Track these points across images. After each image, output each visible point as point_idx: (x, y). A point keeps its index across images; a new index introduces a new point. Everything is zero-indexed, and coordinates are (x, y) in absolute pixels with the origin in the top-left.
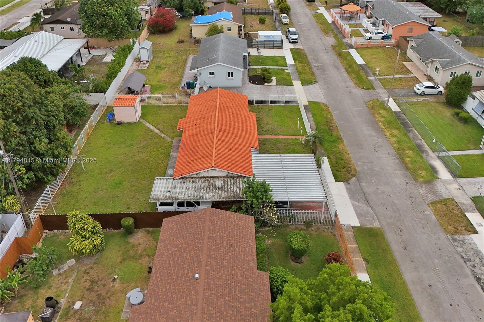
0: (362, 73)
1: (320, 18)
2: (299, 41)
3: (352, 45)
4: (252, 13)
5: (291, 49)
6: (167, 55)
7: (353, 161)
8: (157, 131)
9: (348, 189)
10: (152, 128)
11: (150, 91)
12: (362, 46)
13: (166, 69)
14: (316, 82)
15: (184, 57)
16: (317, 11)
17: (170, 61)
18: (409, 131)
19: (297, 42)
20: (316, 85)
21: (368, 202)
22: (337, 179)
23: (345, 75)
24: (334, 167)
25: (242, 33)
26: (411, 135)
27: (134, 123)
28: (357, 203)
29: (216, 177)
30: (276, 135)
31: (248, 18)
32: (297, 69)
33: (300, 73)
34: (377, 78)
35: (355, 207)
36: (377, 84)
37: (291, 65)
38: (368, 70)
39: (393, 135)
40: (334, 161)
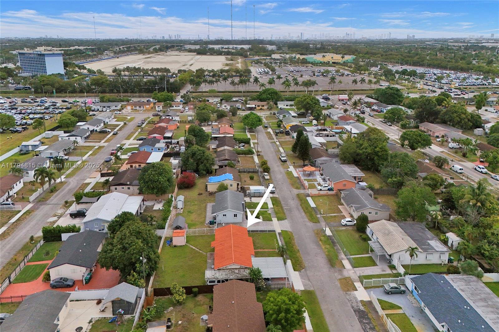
0: (313, 213)
1: (290, 174)
2: (276, 192)
3: (309, 194)
4: (244, 172)
5: (271, 198)
6: (193, 204)
7: (304, 261)
8: (197, 249)
9: (300, 274)
10: (194, 248)
11: (188, 227)
12: (315, 195)
13: (194, 213)
14: (286, 219)
15: (204, 205)
16: (288, 169)
17: (196, 208)
18: (335, 246)
19: (274, 193)
20: (286, 221)
21: (309, 280)
22: (295, 270)
23: (303, 214)
24: (294, 264)
25: (240, 187)
26: (335, 248)
27: (184, 246)
28: (303, 280)
29: (235, 269)
30: (263, 249)
31: (242, 175)
32: (275, 211)
33: (276, 213)
34: (322, 216)
35: (302, 282)
36: (322, 220)
37: (271, 208)
38: (317, 211)
39: (326, 248)
40: (294, 261)
